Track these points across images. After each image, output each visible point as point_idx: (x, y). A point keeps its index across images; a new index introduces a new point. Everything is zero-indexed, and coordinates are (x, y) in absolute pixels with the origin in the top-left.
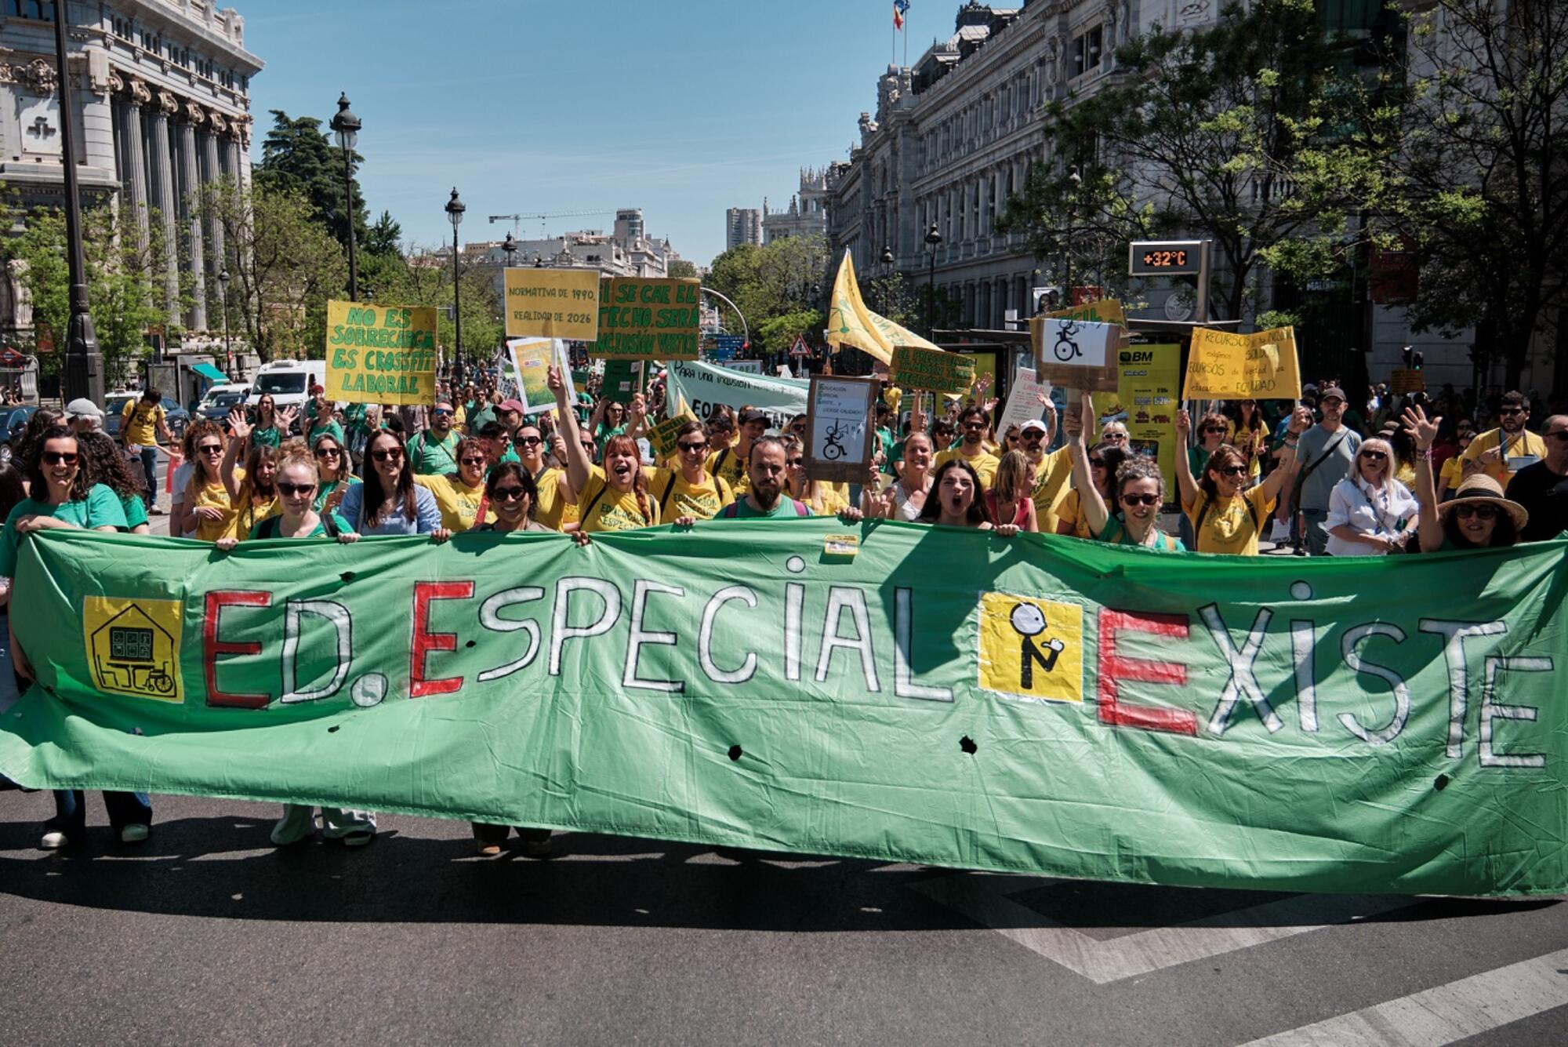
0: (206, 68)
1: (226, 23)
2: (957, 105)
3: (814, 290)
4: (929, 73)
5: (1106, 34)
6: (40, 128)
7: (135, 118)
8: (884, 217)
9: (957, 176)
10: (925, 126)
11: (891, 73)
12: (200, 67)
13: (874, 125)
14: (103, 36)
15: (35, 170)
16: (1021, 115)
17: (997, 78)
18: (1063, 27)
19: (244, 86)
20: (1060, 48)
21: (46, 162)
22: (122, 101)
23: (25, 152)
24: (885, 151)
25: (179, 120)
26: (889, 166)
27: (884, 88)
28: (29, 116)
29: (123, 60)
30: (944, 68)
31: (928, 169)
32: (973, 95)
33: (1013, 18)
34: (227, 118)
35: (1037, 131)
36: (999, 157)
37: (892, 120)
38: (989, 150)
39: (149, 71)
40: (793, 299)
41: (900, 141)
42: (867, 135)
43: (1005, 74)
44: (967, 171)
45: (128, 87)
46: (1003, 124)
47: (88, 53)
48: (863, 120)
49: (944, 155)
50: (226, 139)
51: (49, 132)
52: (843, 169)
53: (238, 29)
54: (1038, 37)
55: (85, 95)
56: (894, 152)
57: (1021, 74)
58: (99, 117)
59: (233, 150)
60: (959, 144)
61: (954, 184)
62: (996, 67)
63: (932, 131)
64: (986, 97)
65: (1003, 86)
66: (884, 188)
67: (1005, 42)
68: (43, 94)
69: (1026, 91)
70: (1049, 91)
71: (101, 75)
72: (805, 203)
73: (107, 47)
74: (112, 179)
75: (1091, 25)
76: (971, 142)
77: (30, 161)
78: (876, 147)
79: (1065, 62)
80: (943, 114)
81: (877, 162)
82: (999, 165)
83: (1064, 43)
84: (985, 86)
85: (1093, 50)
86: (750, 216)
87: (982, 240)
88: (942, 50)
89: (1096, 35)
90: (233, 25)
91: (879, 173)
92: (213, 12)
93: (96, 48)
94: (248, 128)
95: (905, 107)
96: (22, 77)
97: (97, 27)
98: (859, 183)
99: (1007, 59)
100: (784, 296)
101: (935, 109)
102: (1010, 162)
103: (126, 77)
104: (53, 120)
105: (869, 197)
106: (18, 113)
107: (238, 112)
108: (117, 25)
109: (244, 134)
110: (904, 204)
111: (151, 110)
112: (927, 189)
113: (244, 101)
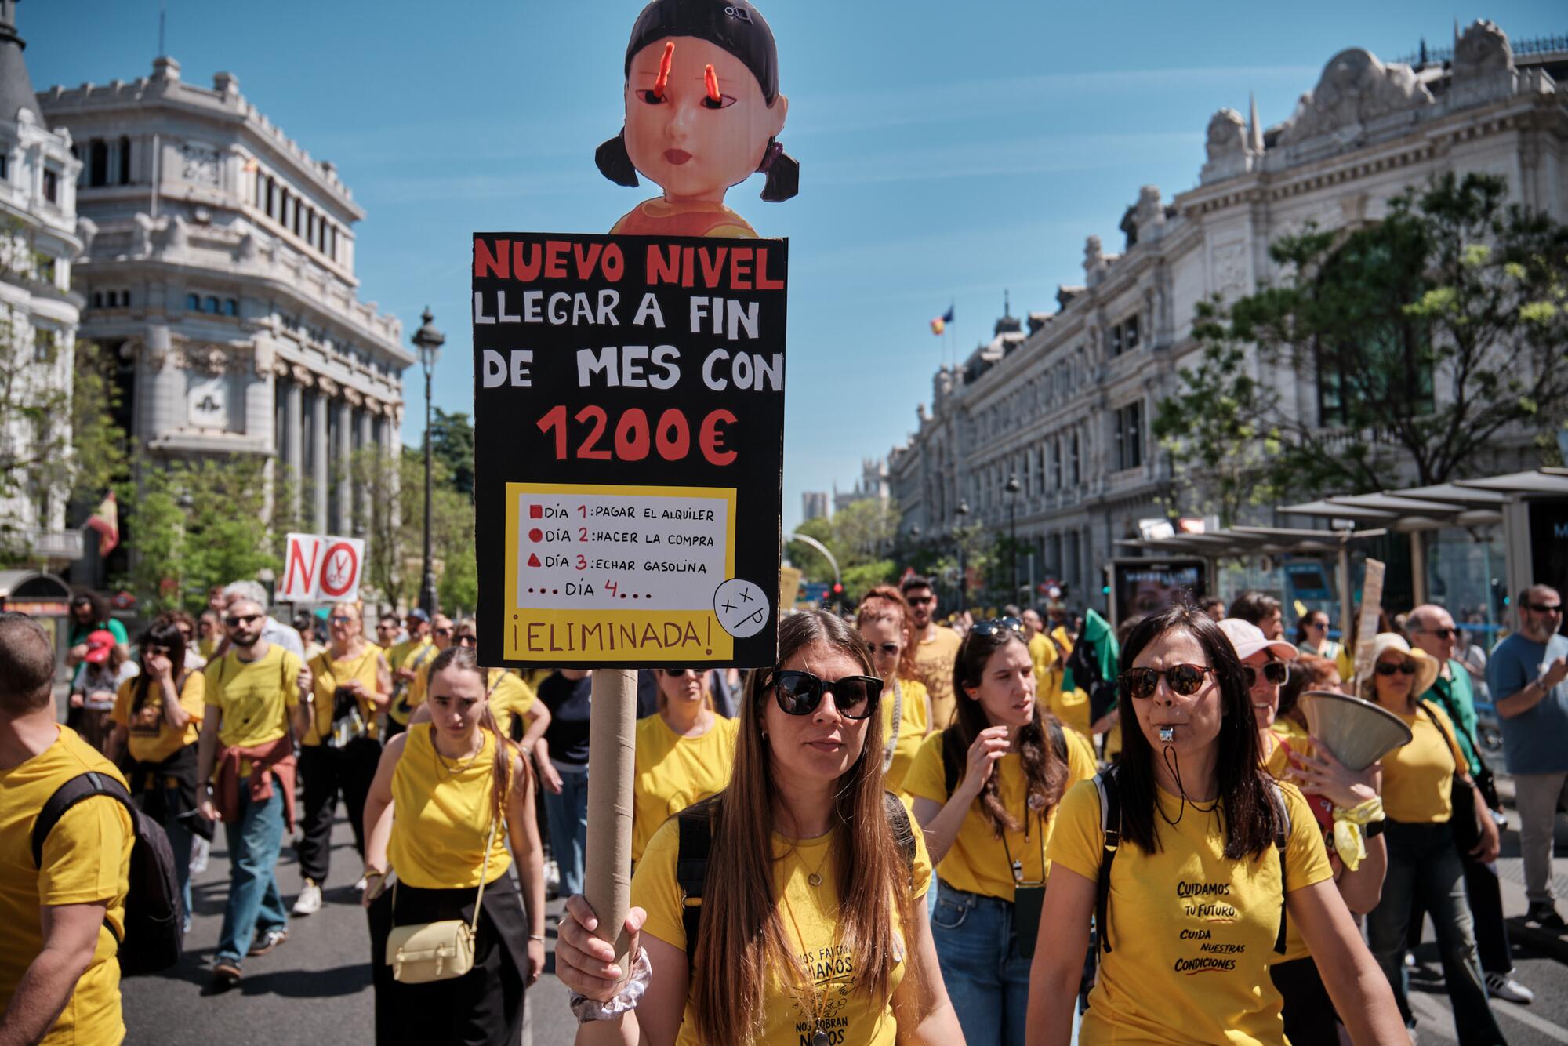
0: (365, 360)
1: (386, 327)
2: (1004, 391)
3: (888, 545)
4: (976, 369)
5: (1144, 319)
6: (207, 405)
7: (296, 399)
8: (941, 488)
9: (1007, 448)
10: (975, 410)
11: (944, 370)
12: (360, 359)
13: (929, 414)
14: (270, 329)
15: (197, 439)
16: (1065, 395)
17: (1039, 367)
18: (1102, 318)
19: (399, 375)
20: (1100, 335)
21: (209, 434)
22: (284, 384)
23: (191, 425)
24: (941, 432)
25: (337, 402)
26: (945, 445)
27: (938, 382)
28: (198, 394)
29: (289, 350)
30: (989, 364)
31: (980, 445)
32: (1019, 381)
33: (1049, 320)
34: (381, 403)
35: (1082, 406)
36: (1045, 430)
37: (946, 406)
38: (1036, 424)
39: (313, 361)
40: (868, 553)
41: (954, 424)
42: (924, 422)
43: (1048, 361)
44: (1016, 444)
45: (291, 373)
46: (1048, 402)
47: (255, 343)
48: (920, 410)
49: (994, 432)
50: (380, 420)
51: (214, 407)
52: (903, 452)
53: (396, 332)
54: (1079, 328)
55: (250, 377)
56: (949, 433)
57: (1062, 361)
58: (262, 396)
59: (385, 430)
60: (1007, 422)
61: (1005, 456)
62: (1039, 357)
63: (983, 414)
64: (1031, 382)
65: (1046, 372)
66: (940, 463)
67: (1044, 337)
68: (213, 375)
69: (1067, 374)
70: (1092, 371)
71: (266, 360)
72: (867, 486)
73: (274, 337)
74: (269, 447)
75: (1128, 314)
76: (1018, 420)
77: (194, 432)
78: (933, 430)
79: (1106, 346)
80: (992, 399)
81: (933, 442)
82: (1046, 438)
83: (1103, 330)
84: (1030, 373)
85: (1131, 334)
86: (820, 498)
87: (1034, 501)
88: (986, 350)
89: (1133, 322)
90: (392, 327)
91: (935, 452)
92: (375, 316)
93: (263, 340)
94: (400, 411)
95: (958, 393)
96: (195, 361)
97: (265, 321)
98: (918, 461)
99: (1049, 349)
100: (861, 550)
101: (984, 395)
102: (1056, 434)
103: (290, 364)
104: (219, 397)
105: (927, 471)
106: (187, 392)
107: (391, 397)
108: (286, 321)
109: (396, 416)
110: (961, 474)
111: (311, 393)
112: (979, 462)
113: (398, 389)
